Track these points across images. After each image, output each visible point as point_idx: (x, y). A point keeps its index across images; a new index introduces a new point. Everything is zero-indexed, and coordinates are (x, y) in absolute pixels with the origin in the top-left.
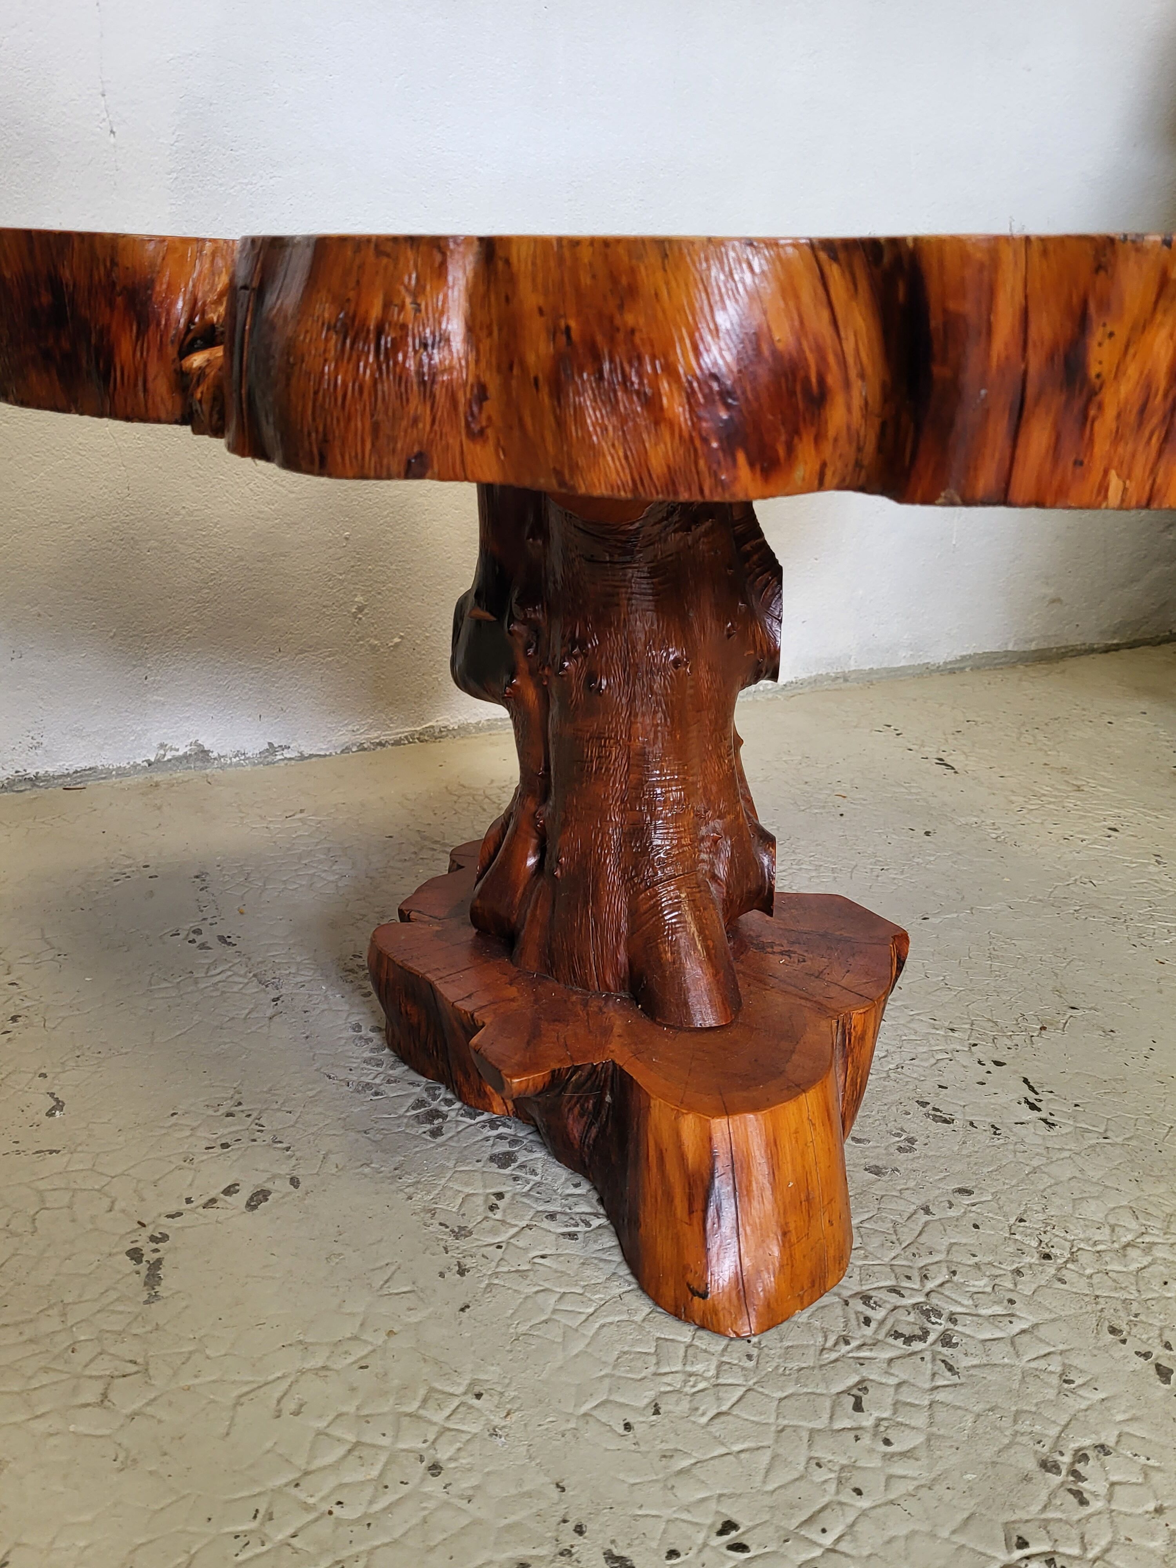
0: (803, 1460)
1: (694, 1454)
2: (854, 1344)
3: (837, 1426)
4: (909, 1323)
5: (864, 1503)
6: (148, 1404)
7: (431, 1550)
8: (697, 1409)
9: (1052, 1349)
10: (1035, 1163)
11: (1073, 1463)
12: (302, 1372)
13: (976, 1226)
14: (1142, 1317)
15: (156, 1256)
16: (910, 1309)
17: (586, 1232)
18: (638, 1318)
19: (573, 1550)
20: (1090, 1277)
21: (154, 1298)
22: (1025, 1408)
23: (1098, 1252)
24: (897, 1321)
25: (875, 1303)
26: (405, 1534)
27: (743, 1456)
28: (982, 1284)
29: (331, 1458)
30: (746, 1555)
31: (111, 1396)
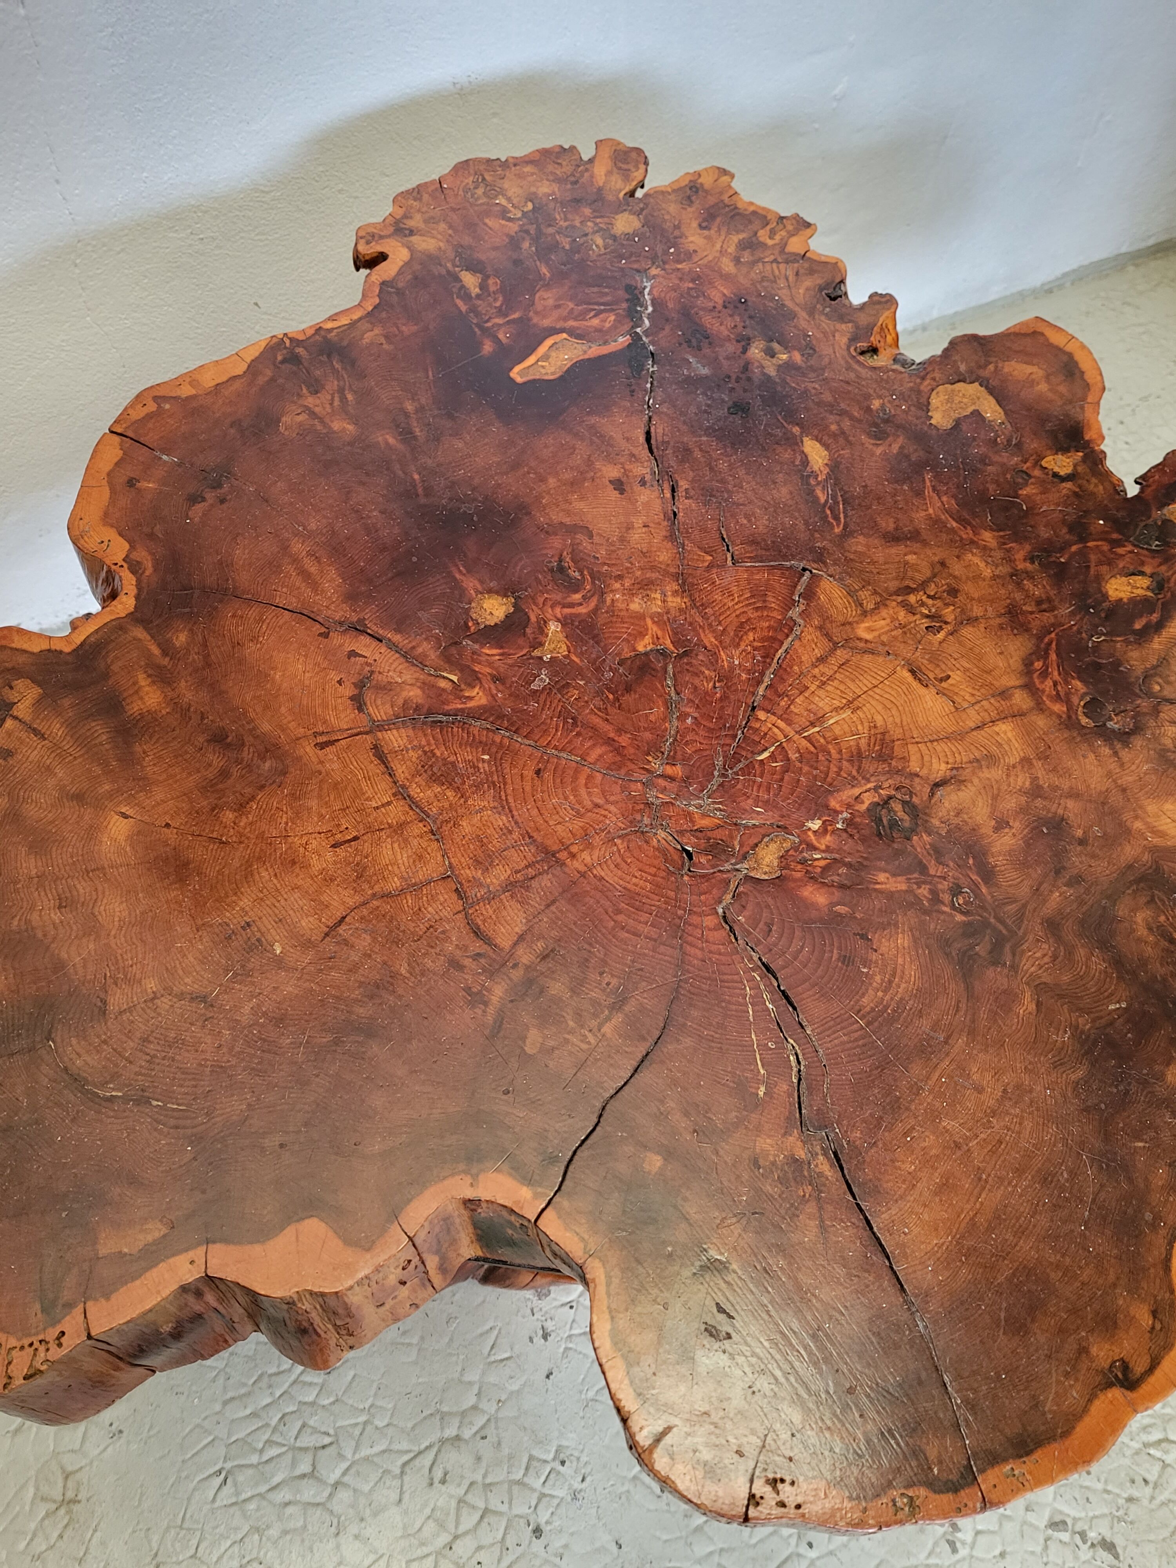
6: (344, 1474)
12: (443, 1442)
29: (470, 1524)
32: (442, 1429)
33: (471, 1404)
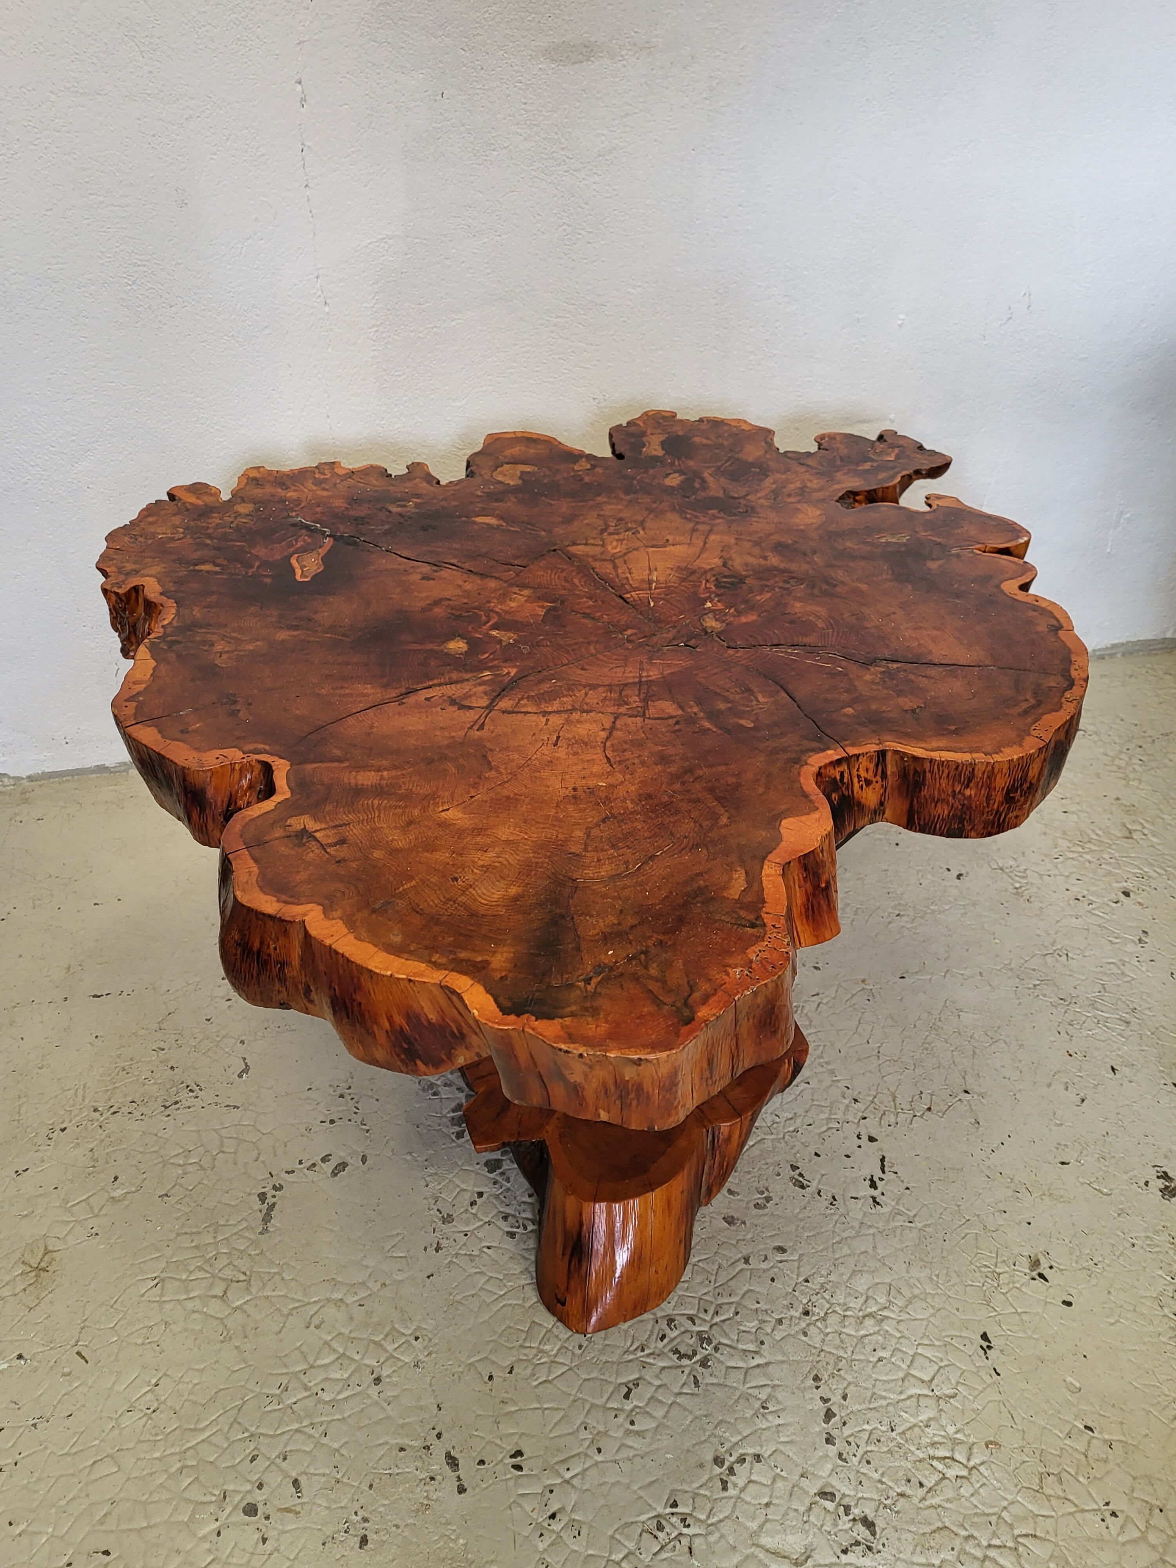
0: (578, 1423)
1: (520, 1404)
2: (647, 1352)
3: (609, 1405)
4: (688, 1345)
5: (599, 1458)
6: (245, 1303)
7: (360, 1428)
8: (534, 1375)
9: (769, 1383)
10: (845, 1235)
11: (734, 1463)
12: (329, 1301)
13: (773, 1280)
14: (842, 1372)
15: (274, 1200)
16: (694, 1335)
17: (523, 1234)
18: (528, 1305)
19: (431, 1447)
20: (827, 1335)
21: (265, 1230)
22: (729, 1420)
23: (844, 1316)
24: (682, 1341)
25: (675, 1325)
26: (349, 1416)
27: (546, 1412)
28: (751, 1325)
29: (326, 1361)
30: (520, 1473)
31: (228, 1294)
32: (332, 1292)
33: (361, 1280)
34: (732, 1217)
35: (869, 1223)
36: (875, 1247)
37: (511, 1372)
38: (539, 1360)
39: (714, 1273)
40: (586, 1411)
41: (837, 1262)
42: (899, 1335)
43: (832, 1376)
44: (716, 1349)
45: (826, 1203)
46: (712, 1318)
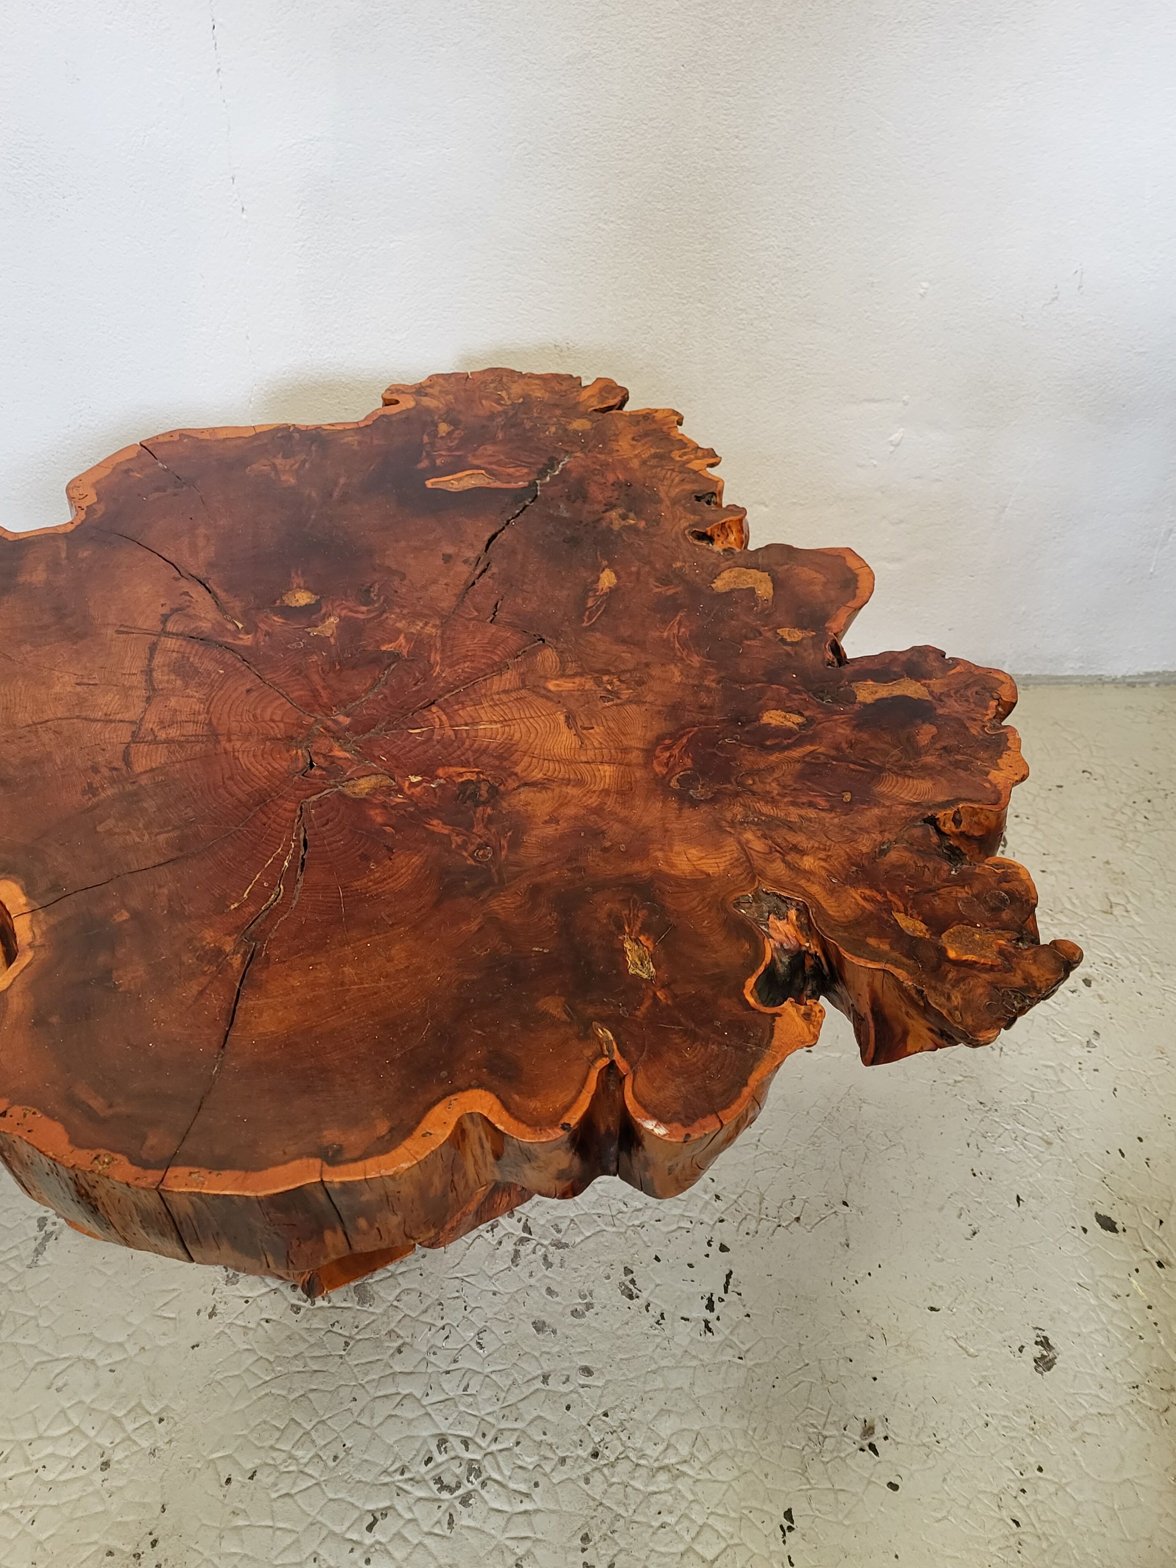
0: (310, 1551)
1: (251, 1518)
2: (407, 1475)
3: (348, 1536)
4: (454, 1474)
7: (72, 1520)
8: (277, 1485)
9: (531, 1535)
10: (663, 1363)
12: (79, 1359)
13: (568, 1408)
14: (616, 1535)
15: (54, 1228)
16: (464, 1463)
17: (308, 1309)
19: (142, 1556)
20: (611, 1485)
21: (35, 1263)
23: (638, 1465)
24: (449, 1469)
25: (445, 1448)
26: (65, 1503)
27: (278, 1533)
28: (529, 1461)
29: (58, 1432)
32: (86, 1349)
33: (120, 1340)
34: (544, 1323)
35: (694, 1353)
36: (692, 1384)
37: (251, 1478)
38: (286, 1467)
39: (506, 1390)
40: (322, 1537)
41: (645, 1396)
42: (691, 1498)
43: (604, 1538)
44: (483, 1484)
45: (653, 1321)
46: (489, 1446)
